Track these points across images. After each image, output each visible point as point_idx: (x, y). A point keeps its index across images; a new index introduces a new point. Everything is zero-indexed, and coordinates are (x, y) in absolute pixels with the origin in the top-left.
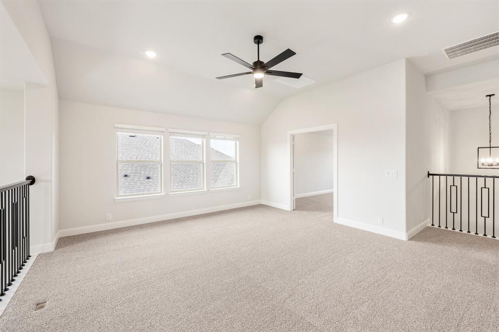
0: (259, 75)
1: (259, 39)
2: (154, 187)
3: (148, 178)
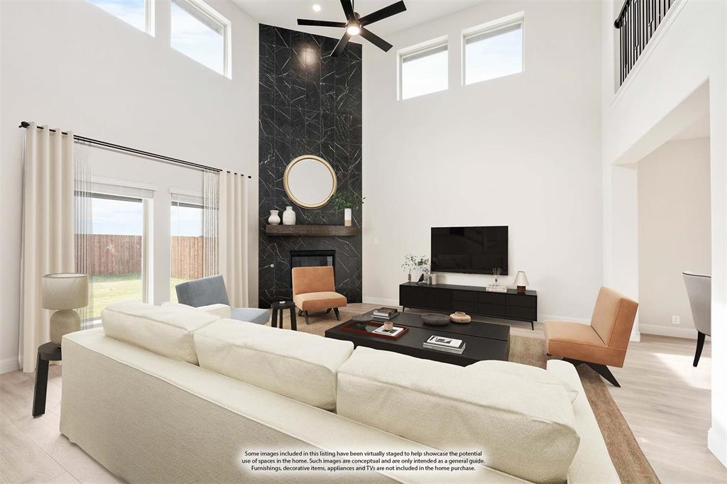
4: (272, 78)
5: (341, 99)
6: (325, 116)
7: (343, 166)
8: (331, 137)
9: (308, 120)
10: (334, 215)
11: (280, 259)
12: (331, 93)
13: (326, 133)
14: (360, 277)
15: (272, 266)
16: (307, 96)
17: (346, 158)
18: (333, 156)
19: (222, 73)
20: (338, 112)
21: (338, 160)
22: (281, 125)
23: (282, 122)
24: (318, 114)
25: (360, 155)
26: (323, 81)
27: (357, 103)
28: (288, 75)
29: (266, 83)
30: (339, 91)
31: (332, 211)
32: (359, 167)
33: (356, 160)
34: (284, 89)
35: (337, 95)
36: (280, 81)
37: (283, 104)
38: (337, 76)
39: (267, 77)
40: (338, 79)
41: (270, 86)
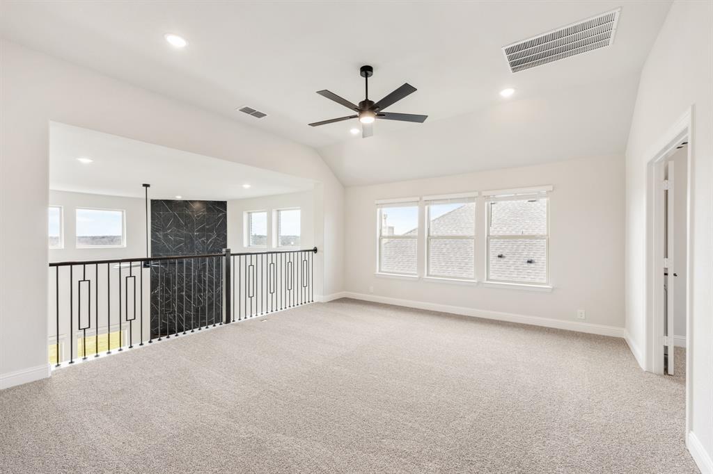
0: (368, 119)
1: (366, 70)
2: (532, 277)
3: (530, 262)
4: (160, 235)
5: (211, 242)
8: (203, 270)
12: (203, 239)
13: (198, 267)
16: (185, 244)
20: (208, 252)
26: (197, 231)
27: (222, 244)
28: (171, 231)
29: (156, 240)
30: (210, 236)
34: (168, 241)
35: (207, 240)
36: (165, 236)
37: (168, 251)
38: (207, 227)
39: (157, 235)
40: (208, 229)
41: (159, 241)
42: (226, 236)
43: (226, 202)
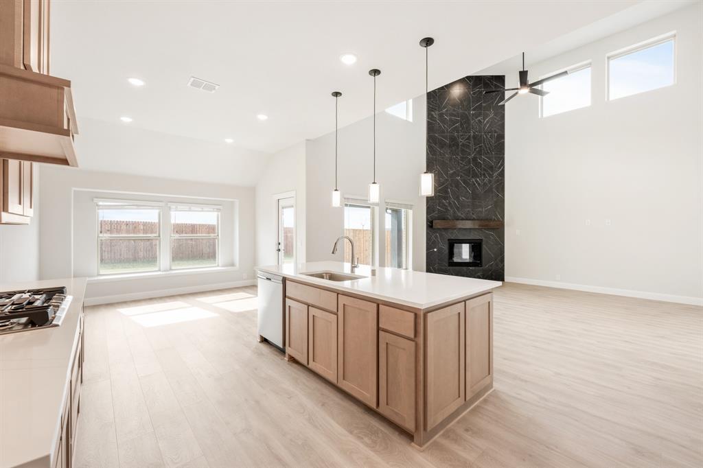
4: (435, 114)
5: (488, 122)
6: (475, 137)
7: (489, 174)
8: (480, 153)
9: (461, 141)
10: (481, 212)
11: (441, 245)
12: (479, 118)
13: (475, 150)
14: (502, 261)
15: (435, 250)
16: (461, 125)
17: (492, 167)
18: (481, 167)
19: (405, 118)
20: (485, 133)
21: (485, 170)
22: (442, 147)
23: (442, 145)
24: (470, 136)
25: (503, 164)
26: (474, 110)
27: (500, 123)
28: (447, 111)
29: (431, 120)
30: (487, 116)
31: (480, 209)
32: (502, 174)
33: (500, 168)
34: (444, 121)
35: (484, 120)
36: (441, 115)
37: (443, 132)
38: (484, 105)
39: (432, 115)
40: (485, 107)
41: (434, 121)
42: (504, 114)
43: (504, 76)
